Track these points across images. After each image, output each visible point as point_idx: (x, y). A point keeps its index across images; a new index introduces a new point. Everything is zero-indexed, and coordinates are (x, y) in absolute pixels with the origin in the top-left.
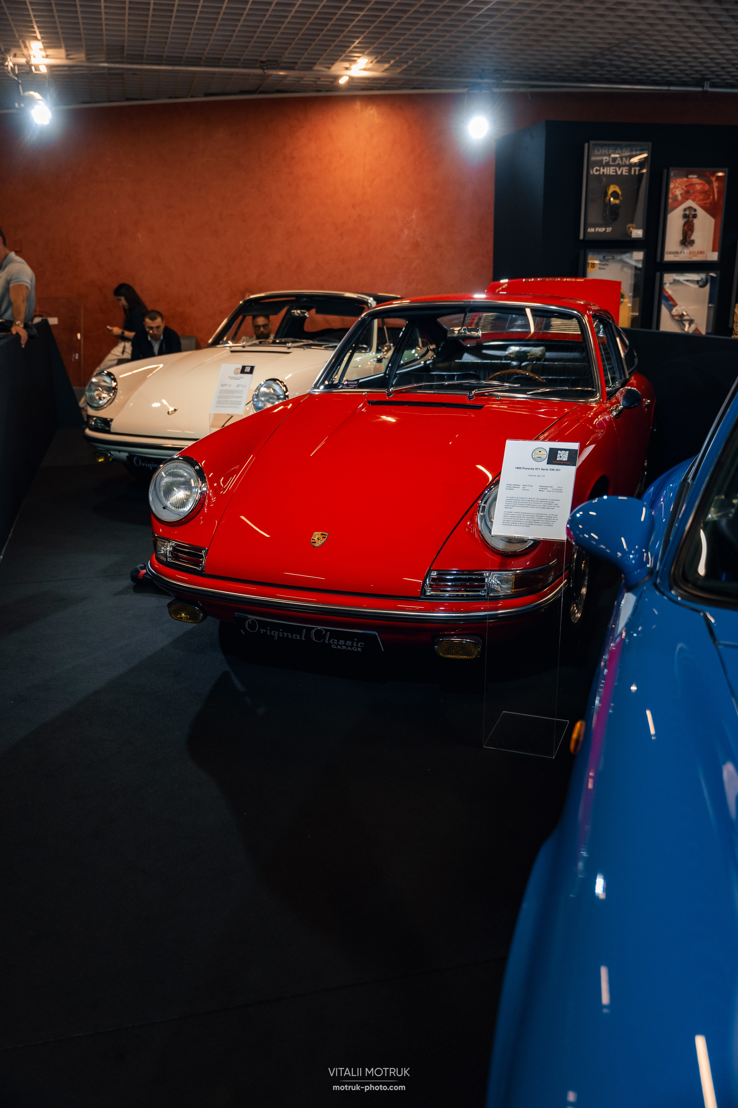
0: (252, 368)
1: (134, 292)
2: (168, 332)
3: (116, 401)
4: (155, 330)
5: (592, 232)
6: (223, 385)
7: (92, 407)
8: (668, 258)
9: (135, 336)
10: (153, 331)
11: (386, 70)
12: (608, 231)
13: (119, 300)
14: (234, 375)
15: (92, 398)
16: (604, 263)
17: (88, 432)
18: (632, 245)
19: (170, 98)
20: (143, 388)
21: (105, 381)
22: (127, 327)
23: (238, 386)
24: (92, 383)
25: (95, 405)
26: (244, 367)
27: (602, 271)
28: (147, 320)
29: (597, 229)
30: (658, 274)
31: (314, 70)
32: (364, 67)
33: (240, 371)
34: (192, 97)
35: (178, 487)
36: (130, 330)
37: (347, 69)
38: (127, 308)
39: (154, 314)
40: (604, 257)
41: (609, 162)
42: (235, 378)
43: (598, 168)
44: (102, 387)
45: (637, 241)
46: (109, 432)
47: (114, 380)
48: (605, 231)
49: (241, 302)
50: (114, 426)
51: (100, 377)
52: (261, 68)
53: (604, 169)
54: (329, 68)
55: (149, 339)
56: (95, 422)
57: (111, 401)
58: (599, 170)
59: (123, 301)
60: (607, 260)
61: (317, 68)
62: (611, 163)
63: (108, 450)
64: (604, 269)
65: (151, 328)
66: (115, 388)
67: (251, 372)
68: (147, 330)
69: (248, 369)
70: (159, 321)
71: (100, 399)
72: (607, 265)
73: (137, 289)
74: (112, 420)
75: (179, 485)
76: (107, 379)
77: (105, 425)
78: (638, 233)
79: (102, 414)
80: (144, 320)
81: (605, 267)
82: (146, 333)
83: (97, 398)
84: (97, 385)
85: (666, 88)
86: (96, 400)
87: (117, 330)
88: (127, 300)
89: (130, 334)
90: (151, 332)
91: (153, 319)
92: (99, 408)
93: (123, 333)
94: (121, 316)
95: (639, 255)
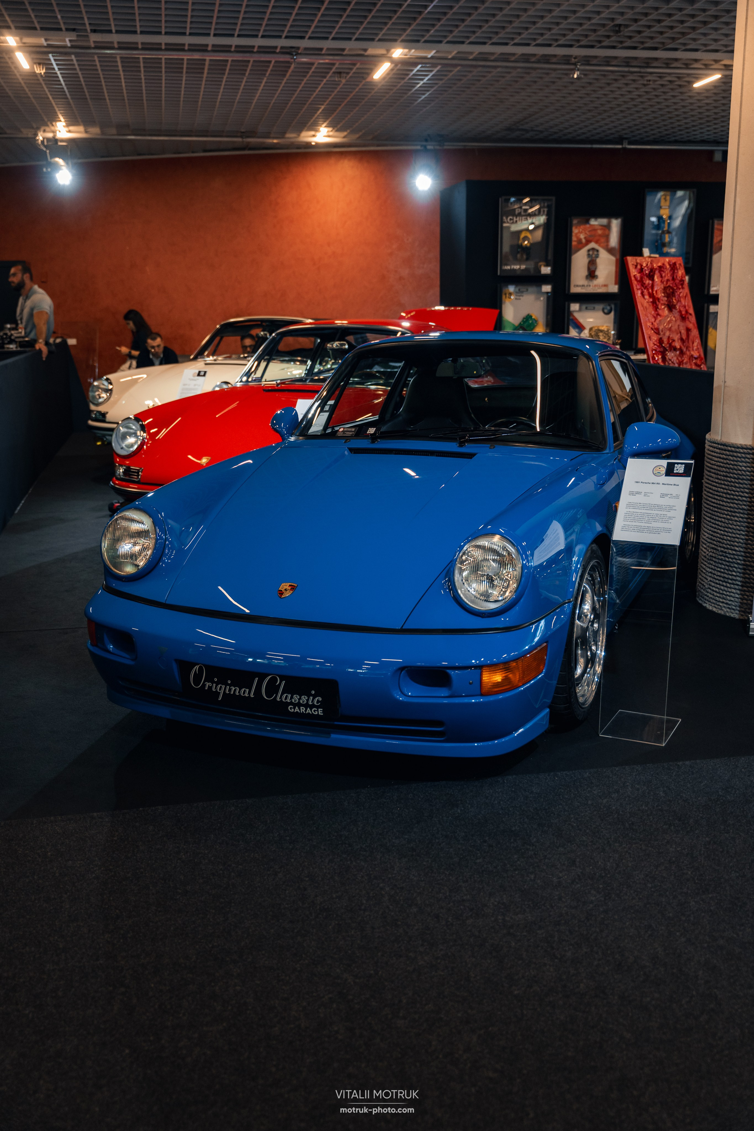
0: (205, 372)
1: (141, 318)
2: (166, 350)
3: (112, 399)
4: (156, 348)
5: (509, 270)
6: (184, 385)
7: (94, 404)
8: (574, 290)
9: (139, 355)
10: (155, 350)
11: (344, 137)
12: (522, 268)
13: (128, 324)
14: (192, 378)
15: (94, 397)
16: (520, 294)
17: (90, 422)
18: (545, 279)
19: (175, 153)
20: (133, 390)
21: (103, 385)
22: (134, 347)
23: (195, 385)
24: (94, 386)
25: (96, 402)
26: (200, 372)
27: (518, 301)
28: (149, 341)
29: (512, 267)
30: (567, 303)
31: (285, 138)
32: (326, 134)
33: (197, 374)
34: (193, 152)
35: (130, 436)
36: (136, 349)
37: (314, 136)
38: (135, 330)
39: (154, 335)
40: (519, 290)
41: (521, 212)
42: (193, 380)
43: (511, 217)
44: (101, 389)
45: (546, 276)
46: (104, 421)
47: (111, 383)
48: (520, 269)
49: (218, 326)
50: (109, 417)
51: (100, 381)
52: (241, 137)
53: (516, 218)
54: (299, 135)
55: (151, 357)
56: (95, 414)
57: (108, 398)
58: (513, 219)
59: (131, 325)
60: (522, 292)
61: (288, 135)
62: (523, 213)
63: (104, 436)
64: (520, 299)
65: (153, 347)
66: (111, 390)
67: (204, 375)
68: (150, 349)
69: (202, 373)
70: (158, 340)
71: (100, 398)
72: (522, 296)
73: (145, 316)
74: (107, 413)
75: (130, 435)
76: (106, 383)
77: (102, 417)
78: (546, 270)
79: (102, 409)
80: (146, 342)
81: (521, 297)
82: (149, 352)
83: (98, 397)
84: (98, 387)
85: (589, 146)
86: (97, 398)
87: (124, 350)
88: (135, 324)
89: (135, 353)
90: (153, 350)
91: (154, 339)
92: (98, 404)
93: (130, 352)
94: (129, 338)
95: (547, 288)
